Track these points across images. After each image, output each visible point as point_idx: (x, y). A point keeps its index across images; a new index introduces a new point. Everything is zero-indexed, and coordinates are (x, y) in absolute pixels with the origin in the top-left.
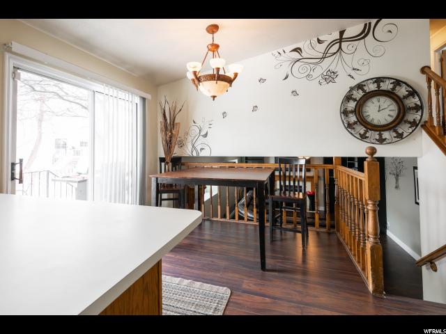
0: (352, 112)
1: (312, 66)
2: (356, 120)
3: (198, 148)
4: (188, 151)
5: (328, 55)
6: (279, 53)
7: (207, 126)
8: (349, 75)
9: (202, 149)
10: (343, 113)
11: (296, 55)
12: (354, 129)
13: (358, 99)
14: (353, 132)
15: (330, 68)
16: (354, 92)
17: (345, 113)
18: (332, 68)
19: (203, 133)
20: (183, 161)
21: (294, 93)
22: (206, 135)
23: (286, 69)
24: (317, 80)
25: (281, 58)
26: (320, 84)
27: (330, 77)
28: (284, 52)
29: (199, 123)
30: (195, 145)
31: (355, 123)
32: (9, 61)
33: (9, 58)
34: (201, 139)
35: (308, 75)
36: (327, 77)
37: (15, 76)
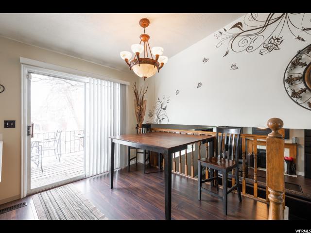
0: (299, 79)
1: (252, 37)
2: (304, 87)
3: (161, 118)
4: (155, 121)
5: (271, 22)
6: (221, 33)
7: (166, 101)
8: (299, 38)
9: (163, 119)
10: (287, 81)
11: (237, 30)
12: (300, 97)
13: (308, 63)
14: (299, 101)
15: (274, 35)
16: (304, 56)
17: (290, 80)
18: (276, 34)
19: (164, 107)
20: (152, 127)
21: (234, 67)
22: (165, 109)
23: (226, 46)
24: (258, 50)
25: (223, 36)
26: (261, 53)
27: (274, 44)
28: (225, 30)
29: (161, 100)
30: (159, 116)
31: (303, 91)
32: (24, 69)
33: (24, 67)
34: (163, 112)
35: (249, 47)
36: (270, 45)
37: (28, 77)
